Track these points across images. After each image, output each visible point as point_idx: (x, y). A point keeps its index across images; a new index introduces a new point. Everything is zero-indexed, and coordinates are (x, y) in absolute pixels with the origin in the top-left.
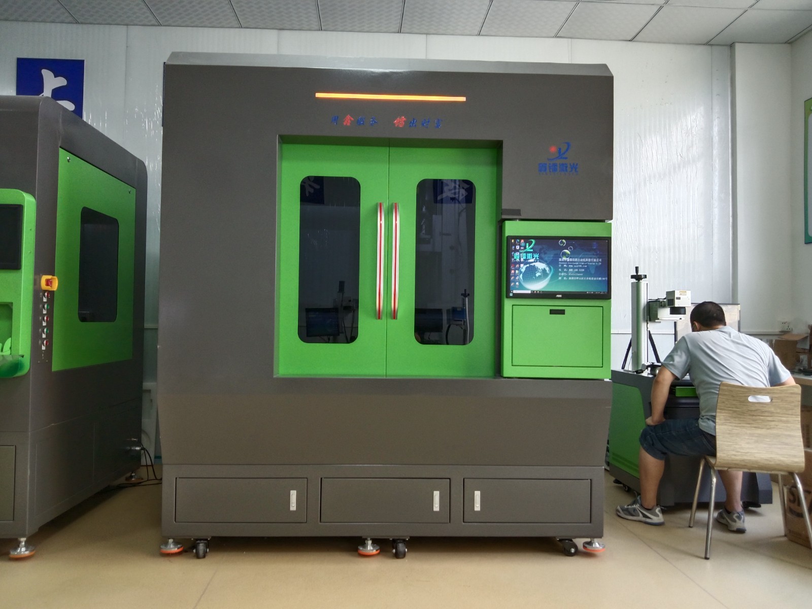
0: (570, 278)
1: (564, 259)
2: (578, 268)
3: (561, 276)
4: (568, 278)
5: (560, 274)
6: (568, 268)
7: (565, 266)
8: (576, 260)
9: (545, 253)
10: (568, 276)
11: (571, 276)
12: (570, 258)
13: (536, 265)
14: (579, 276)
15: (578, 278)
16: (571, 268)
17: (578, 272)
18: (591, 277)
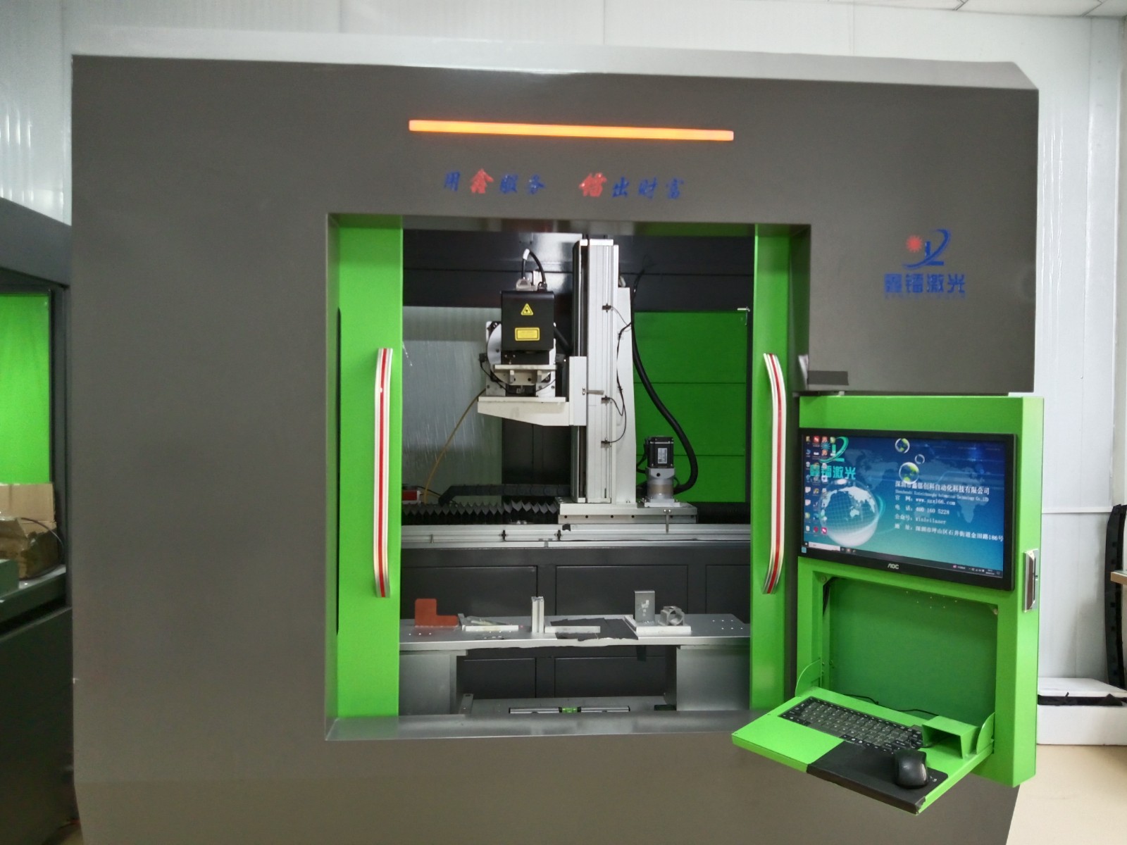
0: (918, 528)
1: (907, 482)
2: (937, 506)
3: (898, 521)
4: (914, 528)
5: (897, 516)
6: (914, 505)
7: (908, 498)
8: (931, 486)
9: (868, 468)
10: (913, 523)
11: (922, 524)
12: (920, 481)
13: (850, 493)
14: (938, 526)
15: (934, 530)
16: (922, 505)
17: (936, 516)
18: (965, 531)
